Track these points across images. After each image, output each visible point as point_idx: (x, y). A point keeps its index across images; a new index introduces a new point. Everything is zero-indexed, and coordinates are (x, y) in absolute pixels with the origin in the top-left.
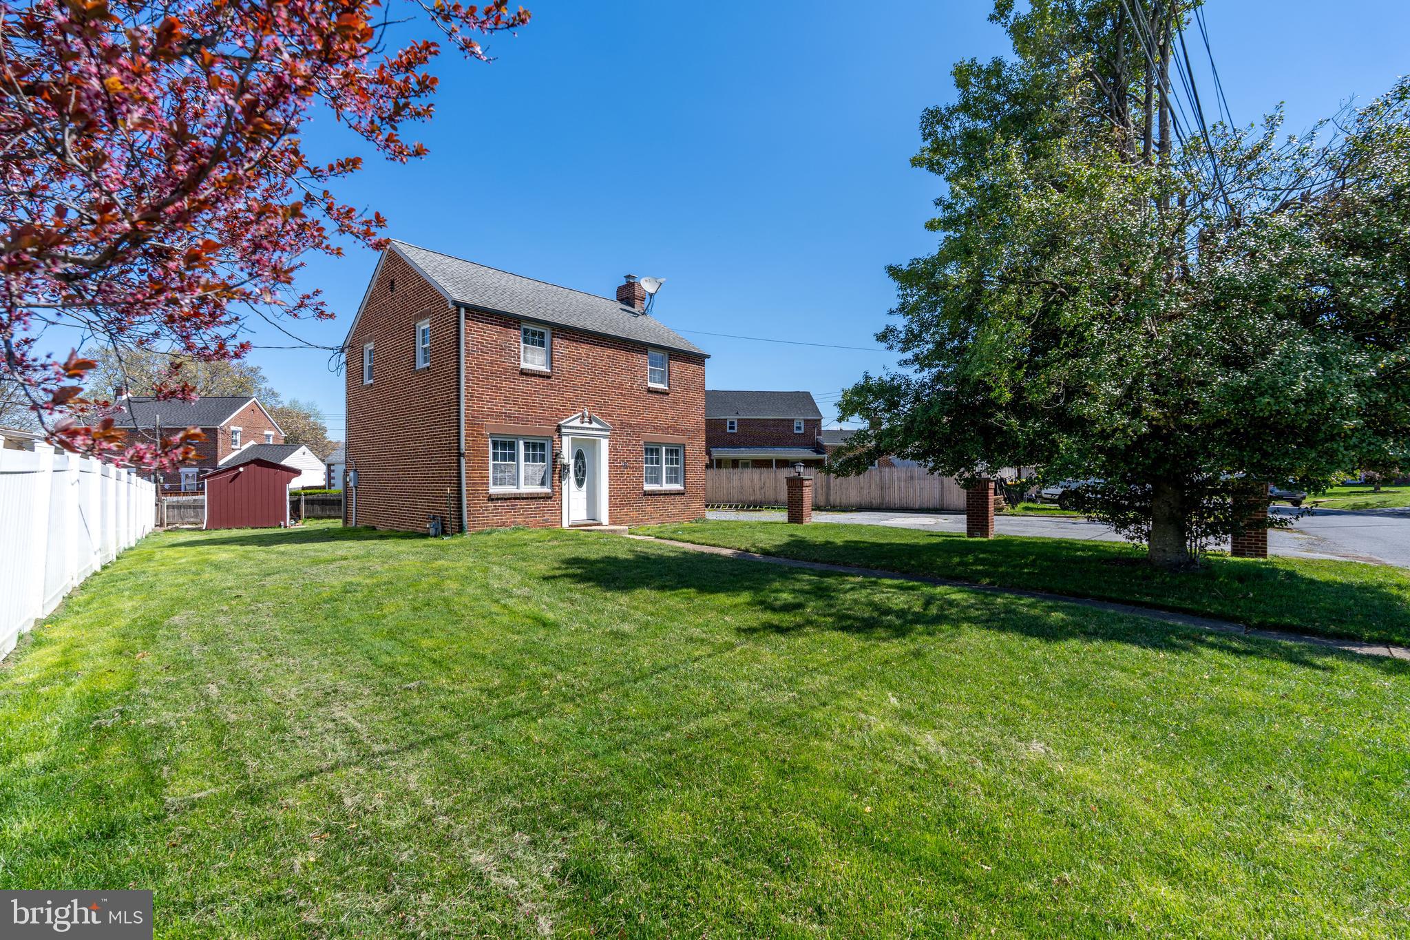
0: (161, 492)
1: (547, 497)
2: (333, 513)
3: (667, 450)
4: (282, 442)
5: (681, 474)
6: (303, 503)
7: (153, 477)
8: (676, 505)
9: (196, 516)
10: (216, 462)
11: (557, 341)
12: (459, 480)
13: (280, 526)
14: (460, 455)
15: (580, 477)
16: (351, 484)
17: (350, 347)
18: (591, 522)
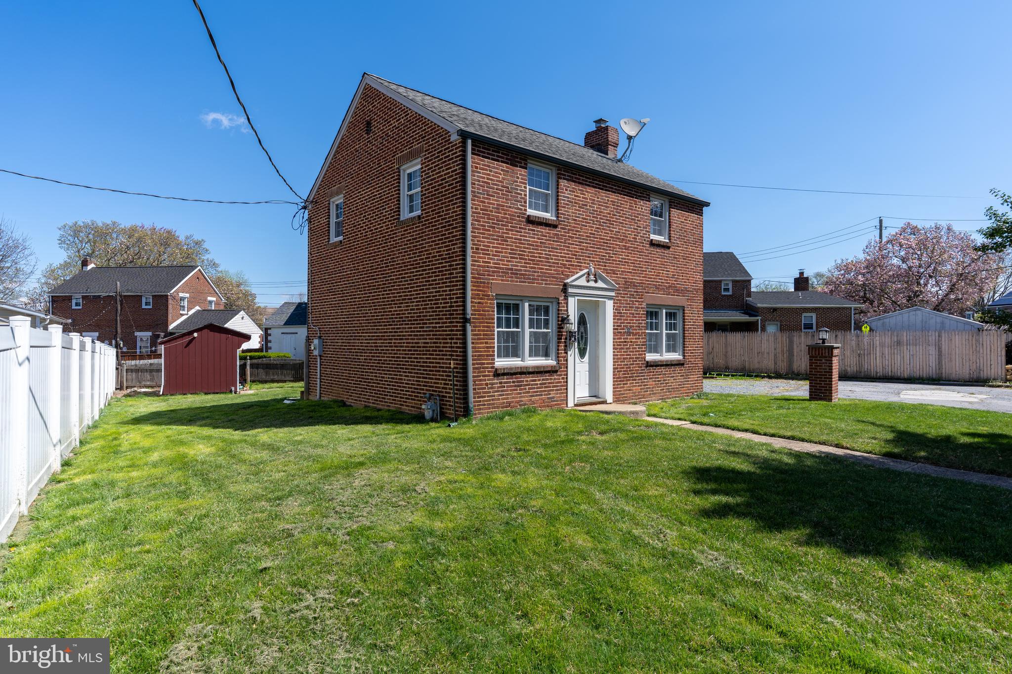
0: (121, 356)
1: (552, 371)
2: (276, 377)
3: (666, 313)
4: (222, 308)
5: (680, 340)
6: (248, 367)
7: (114, 342)
8: (674, 378)
9: (152, 380)
10: (167, 326)
11: (563, 183)
12: (465, 352)
13: (231, 391)
14: (466, 320)
15: (582, 346)
16: (316, 353)
17: (314, 202)
18: (594, 400)
